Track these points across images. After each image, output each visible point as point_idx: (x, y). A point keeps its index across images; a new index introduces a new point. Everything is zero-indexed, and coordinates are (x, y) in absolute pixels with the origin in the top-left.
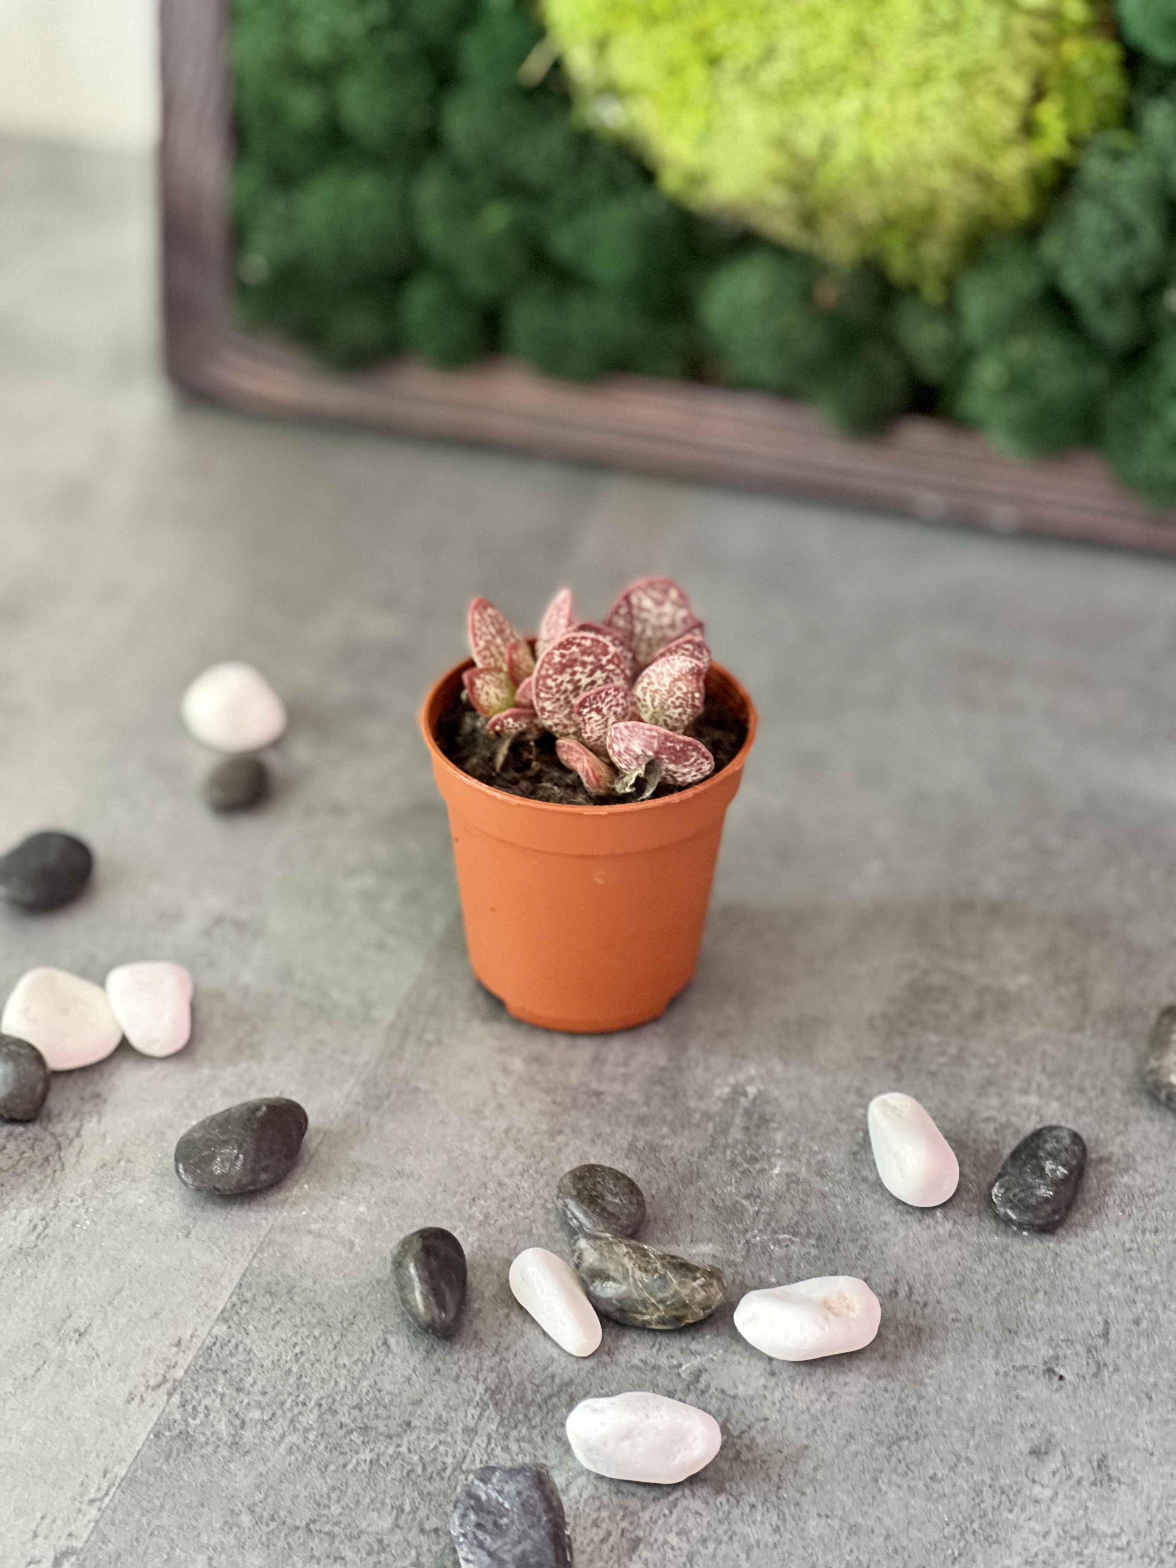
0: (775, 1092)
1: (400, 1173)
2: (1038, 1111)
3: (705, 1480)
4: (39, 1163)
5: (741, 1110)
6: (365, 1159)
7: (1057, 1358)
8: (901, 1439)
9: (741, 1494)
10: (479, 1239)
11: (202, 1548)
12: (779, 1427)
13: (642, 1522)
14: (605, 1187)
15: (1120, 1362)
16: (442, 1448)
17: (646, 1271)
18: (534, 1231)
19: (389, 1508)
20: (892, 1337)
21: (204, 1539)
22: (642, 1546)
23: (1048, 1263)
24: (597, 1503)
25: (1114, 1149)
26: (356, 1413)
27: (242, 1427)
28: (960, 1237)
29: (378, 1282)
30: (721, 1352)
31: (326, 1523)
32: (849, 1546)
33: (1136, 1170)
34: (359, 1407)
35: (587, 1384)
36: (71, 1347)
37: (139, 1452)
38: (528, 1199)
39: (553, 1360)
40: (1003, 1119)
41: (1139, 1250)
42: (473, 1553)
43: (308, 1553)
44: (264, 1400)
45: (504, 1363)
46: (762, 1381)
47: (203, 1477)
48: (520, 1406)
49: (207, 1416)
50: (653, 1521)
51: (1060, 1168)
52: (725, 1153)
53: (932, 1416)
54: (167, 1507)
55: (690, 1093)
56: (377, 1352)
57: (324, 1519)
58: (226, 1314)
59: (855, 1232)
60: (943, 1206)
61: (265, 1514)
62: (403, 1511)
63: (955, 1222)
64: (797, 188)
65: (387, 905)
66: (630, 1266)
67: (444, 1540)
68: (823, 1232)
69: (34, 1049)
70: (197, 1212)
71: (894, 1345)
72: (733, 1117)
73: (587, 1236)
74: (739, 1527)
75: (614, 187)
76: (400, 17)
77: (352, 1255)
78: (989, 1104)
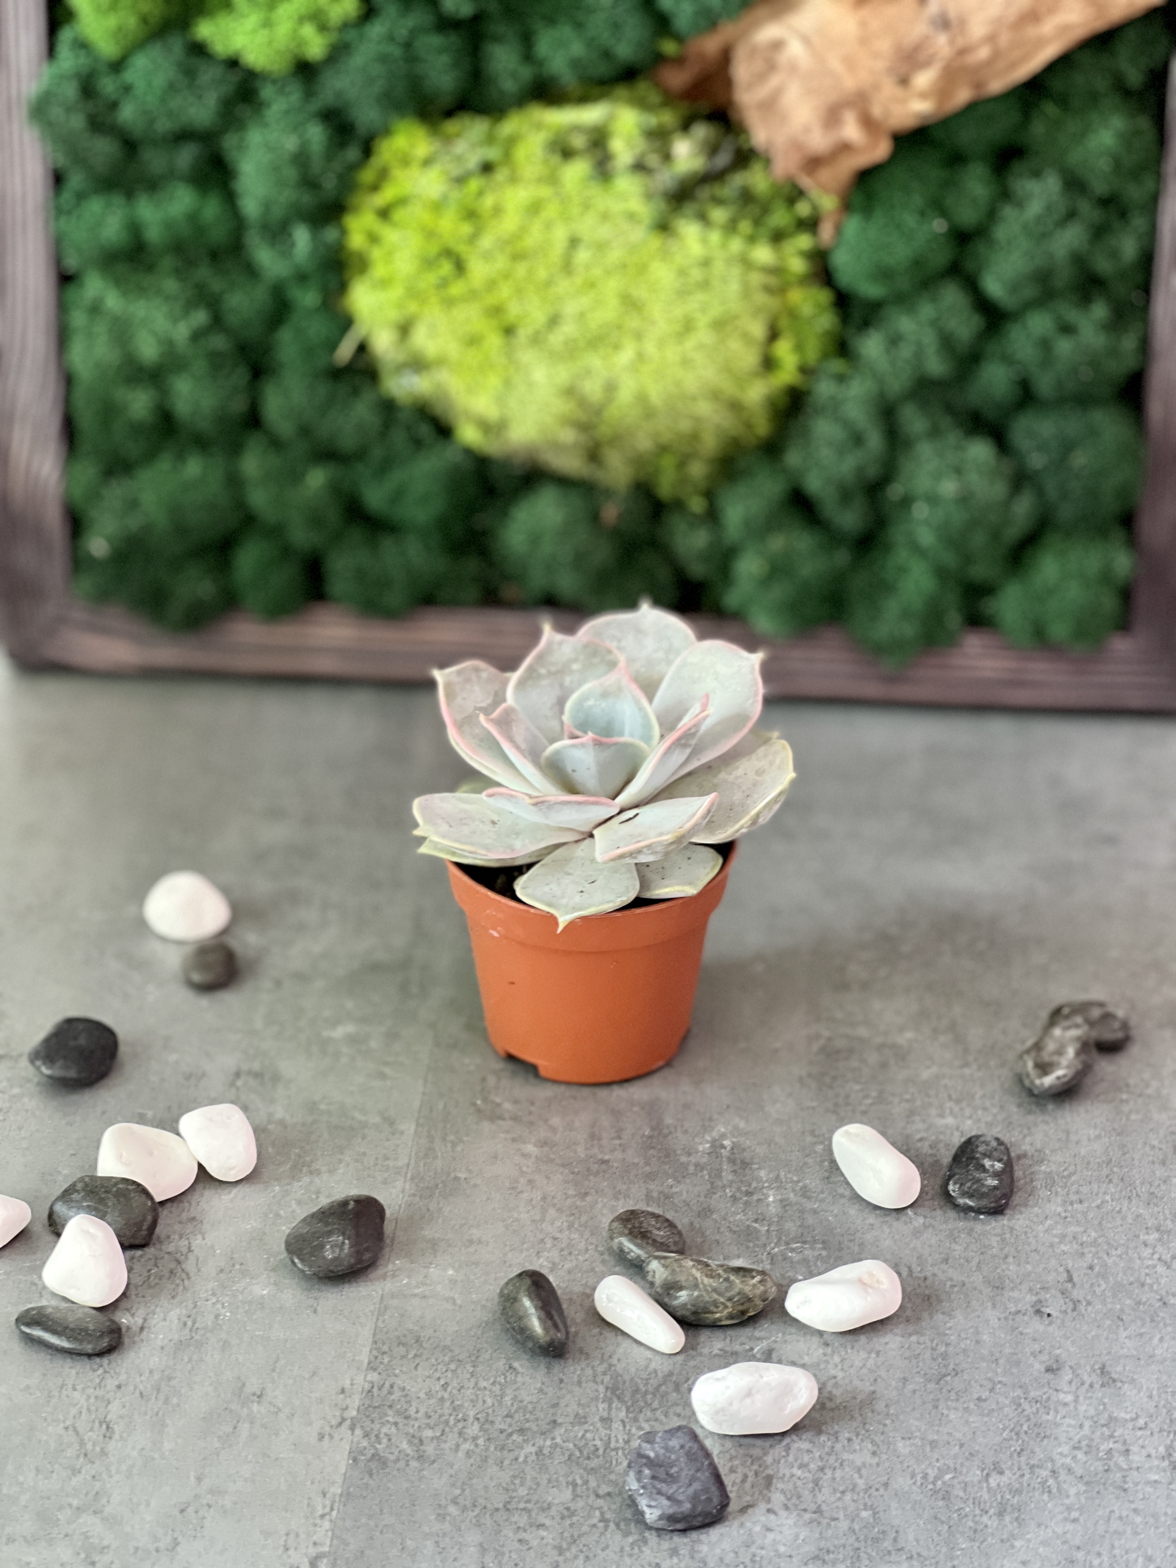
0: (746, 1142)
1: (471, 1242)
2: (957, 1129)
3: (804, 1427)
4: (167, 1275)
5: (724, 1159)
6: (437, 1236)
7: (1040, 1301)
8: (945, 1376)
9: (837, 1433)
11: (426, 1536)
12: (847, 1381)
13: (768, 1463)
14: (649, 1225)
15: (1089, 1297)
16: (588, 1435)
17: (712, 1277)
18: (597, 1269)
19: (564, 1484)
20: (909, 1305)
21: (426, 1529)
22: (774, 1481)
23: (1008, 1236)
24: (728, 1456)
25: (1026, 1147)
26: (509, 1420)
27: (422, 1444)
28: (933, 1227)
30: (780, 1335)
31: (519, 1502)
32: (936, 1456)
33: (1049, 1161)
34: (510, 1416)
35: (684, 1372)
36: (255, 1407)
37: (345, 1474)
38: (582, 1246)
39: (650, 1360)
40: (933, 1138)
42: (655, 1500)
43: (514, 1526)
44: (431, 1422)
45: (613, 1369)
46: (821, 1351)
47: (406, 1485)
48: (639, 1396)
49: (390, 1440)
50: (777, 1462)
51: (996, 1163)
52: (724, 1191)
53: (961, 1357)
54: (385, 1511)
55: (679, 1152)
56: (508, 1374)
57: (516, 1500)
58: (372, 1365)
59: (850, 1234)
60: (911, 1206)
61: (467, 1503)
62: (576, 1485)
63: (925, 1217)
64: (584, 427)
65: (373, 1044)
66: (698, 1275)
67: (618, 1500)
68: (826, 1238)
69: (139, 1185)
70: (315, 1294)
71: (914, 1311)
72: (720, 1164)
73: (657, 1258)
74: (845, 1456)
75: (418, 444)
76: (217, 321)
77: (457, 1308)
78: (917, 1128)
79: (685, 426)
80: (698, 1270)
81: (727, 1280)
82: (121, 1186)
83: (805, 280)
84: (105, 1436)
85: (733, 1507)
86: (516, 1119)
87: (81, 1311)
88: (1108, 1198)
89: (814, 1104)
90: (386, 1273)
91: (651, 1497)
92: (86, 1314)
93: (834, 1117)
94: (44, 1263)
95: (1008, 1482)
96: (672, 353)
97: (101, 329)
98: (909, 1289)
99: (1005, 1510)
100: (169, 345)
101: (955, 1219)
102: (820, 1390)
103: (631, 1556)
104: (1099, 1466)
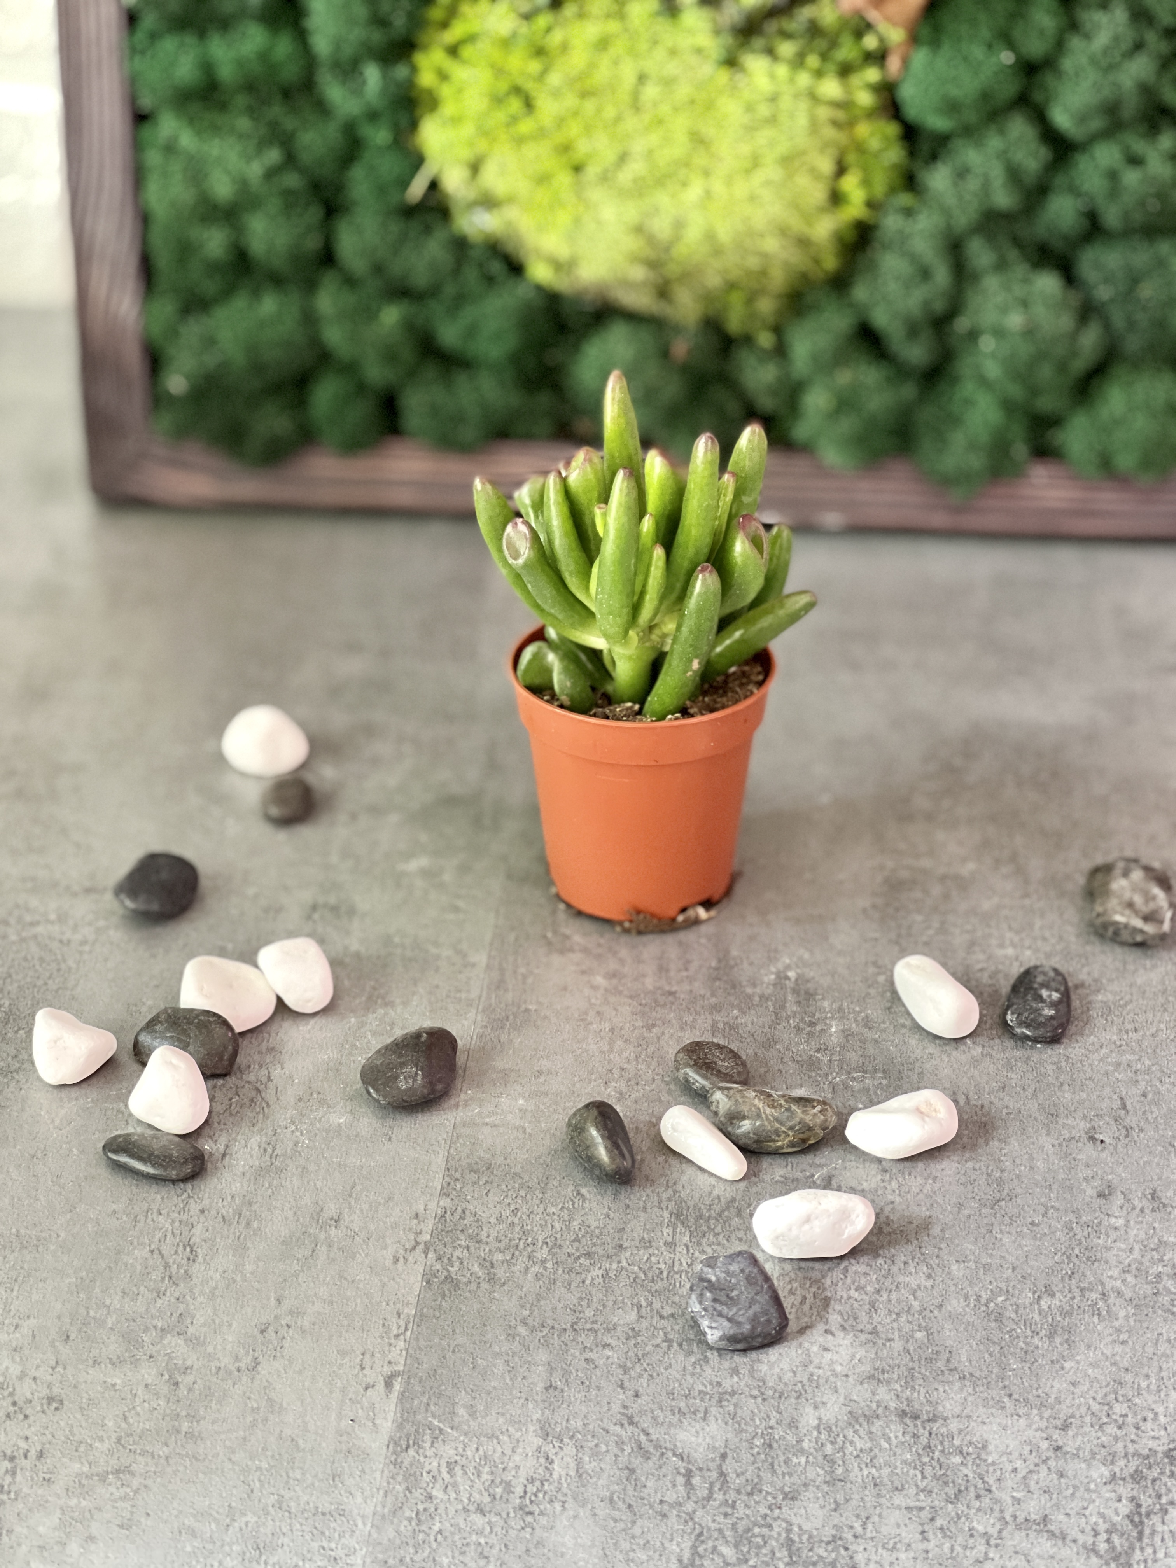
0: (810, 973)
1: (541, 1073)
2: (1017, 958)
3: (862, 1251)
4: (248, 1103)
5: (789, 990)
6: (507, 1066)
7: (1094, 1128)
8: (999, 1201)
9: (893, 1256)
11: (497, 1355)
12: (904, 1207)
13: (826, 1286)
14: (714, 1055)
15: (1142, 1124)
16: (653, 1259)
17: (774, 1107)
19: (629, 1306)
20: (966, 1132)
21: (497, 1349)
22: (832, 1302)
23: (1064, 1064)
24: (787, 1279)
25: (1083, 976)
26: (576, 1244)
27: (493, 1267)
28: (991, 1055)
30: (840, 1161)
31: (586, 1322)
32: (988, 1279)
33: (1106, 990)
34: (577, 1240)
35: (747, 1198)
36: (333, 1232)
37: (419, 1296)
38: (650, 1075)
39: (713, 1186)
40: (993, 968)
41: (1127, 1045)
42: (715, 1321)
43: (581, 1346)
44: (502, 1246)
45: (678, 1195)
46: (879, 1177)
47: (477, 1306)
48: (701, 1221)
49: (462, 1263)
50: (835, 1284)
51: (1053, 993)
52: (788, 1022)
53: (1016, 1181)
54: (457, 1331)
55: (744, 983)
56: (576, 1200)
57: (582, 1320)
58: (445, 1191)
59: (910, 1063)
60: (970, 1035)
61: (536, 1324)
62: (641, 1306)
63: (983, 1046)
64: (653, 264)
65: (447, 877)
66: (761, 1105)
67: (681, 1321)
68: (886, 1067)
69: (219, 1017)
70: (389, 1122)
71: (970, 1137)
72: (785, 995)
73: (720, 1088)
74: (901, 1279)
75: (490, 280)
76: (290, 159)
77: (527, 1137)
78: (978, 959)
79: (753, 263)
80: (760, 1099)
81: (788, 1109)
82: (202, 1018)
83: (871, 114)
84: (189, 1259)
85: (793, 1326)
86: (585, 950)
87: (165, 1138)
88: (1163, 1026)
89: (877, 935)
90: (458, 1102)
91: (712, 1318)
92: (170, 1141)
93: (897, 948)
94: (130, 1092)
95: (1058, 1303)
96: (741, 189)
97: (176, 167)
98: (966, 1117)
99: (1055, 1332)
100: (243, 185)
101: (1012, 1049)
102: (877, 1216)
103: (693, 1374)
104: (1148, 1289)
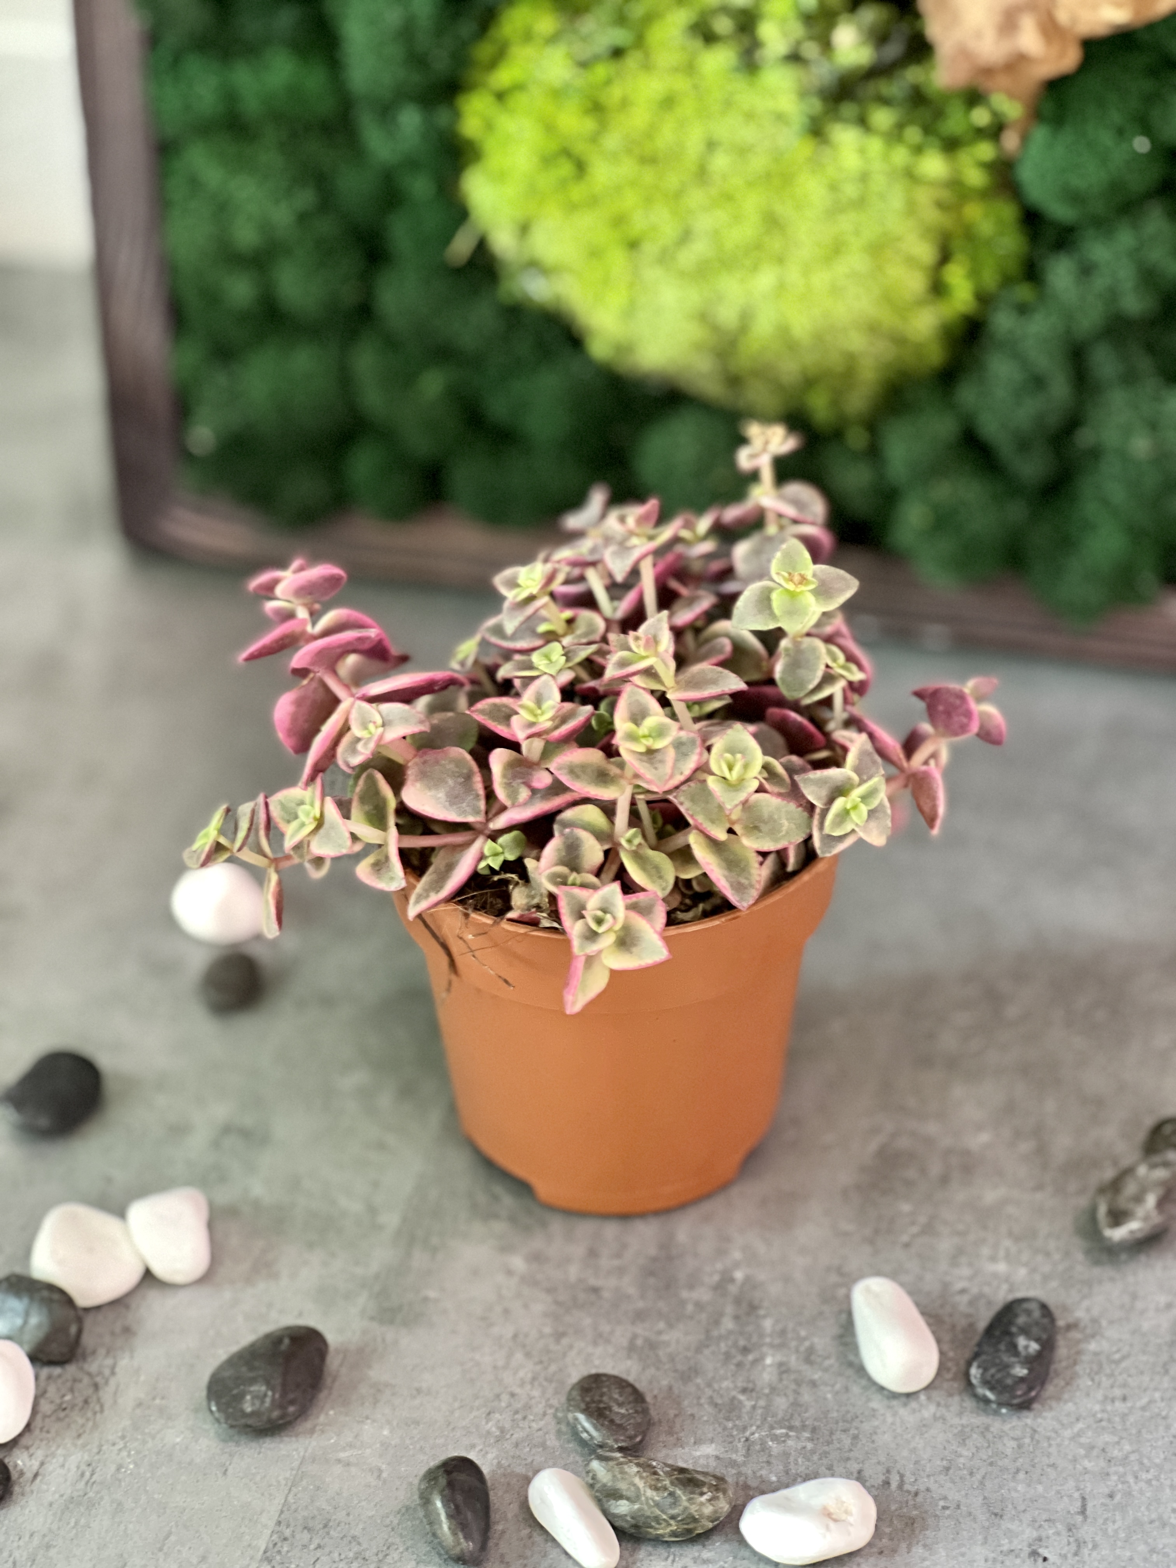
0: (762, 1276)
1: (418, 1391)
2: (1007, 1280)
4: (81, 1404)
5: (730, 1298)
6: (384, 1378)
7: (1040, 1539)
10: (497, 1457)
14: (611, 1398)
15: (1098, 1538)
17: (656, 1489)
18: (548, 1443)
20: (888, 1530)
23: (1027, 1441)
25: (1080, 1314)
28: (944, 1420)
29: (408, 1508)
30: (731, 1558)
33: (1102, 1335)
38: (539, 1409)
40: (975, 1290)
51: (1032, 1343)
52: (719, 1345)
55: (682, 1283)
58: (269, 1554)
59: (847, 1421)
60: (925, 1389)
63: (938, 1405)
64: (720, 355)
66: (642, 1485)
68: (816, 1424)
69: (64, 1291)
70: (231, 1447)
71: (891, 1539)
72: (723, 1305)
75: (546, 350)
76: (326, 202)
77: (380, 1483)
79: (835, 361)
80: (641, 1478)
81: (672, 1494)
82: (48, 1293)
83: (985, 195)
86: (511, 1219)
88: (1157, 1395)
90: (315, 1427)
97: (200, 206)
98: (893, 1507)
100: (268, 231)
101: (972, 1412)
